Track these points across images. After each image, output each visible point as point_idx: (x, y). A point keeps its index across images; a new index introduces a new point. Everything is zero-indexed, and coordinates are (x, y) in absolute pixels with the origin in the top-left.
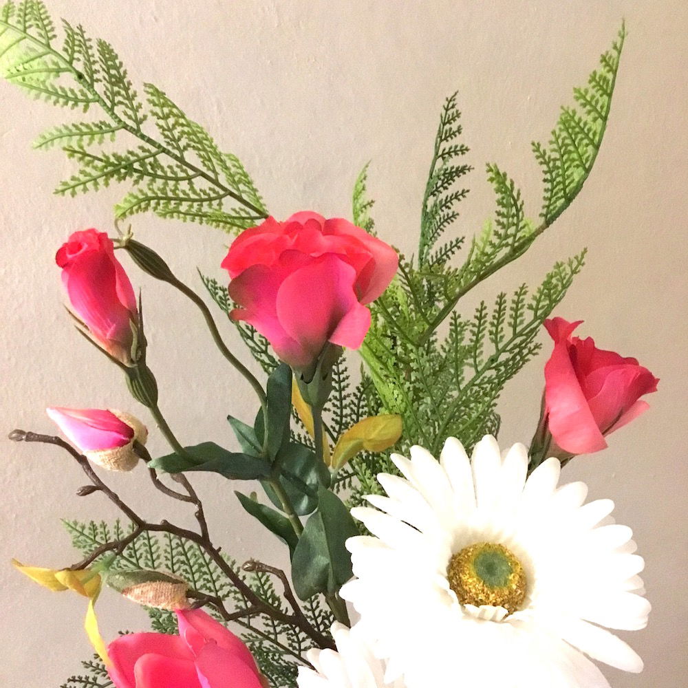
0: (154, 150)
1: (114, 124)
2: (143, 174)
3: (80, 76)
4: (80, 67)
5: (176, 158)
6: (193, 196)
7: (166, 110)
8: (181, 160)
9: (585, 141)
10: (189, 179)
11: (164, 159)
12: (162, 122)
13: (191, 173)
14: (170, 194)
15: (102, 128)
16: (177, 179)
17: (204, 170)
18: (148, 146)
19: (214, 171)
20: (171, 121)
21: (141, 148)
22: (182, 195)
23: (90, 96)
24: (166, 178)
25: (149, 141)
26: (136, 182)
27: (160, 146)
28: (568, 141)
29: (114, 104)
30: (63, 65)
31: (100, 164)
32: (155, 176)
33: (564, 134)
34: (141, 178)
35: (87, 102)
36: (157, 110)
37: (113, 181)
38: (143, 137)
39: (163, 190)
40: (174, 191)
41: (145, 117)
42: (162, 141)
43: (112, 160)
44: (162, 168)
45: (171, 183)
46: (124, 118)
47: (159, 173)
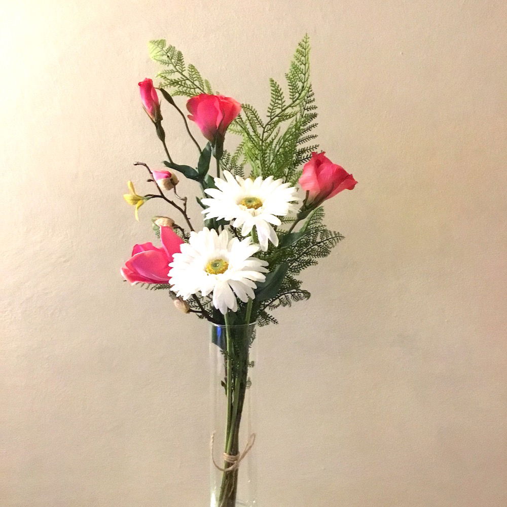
0: (185, 79)
1: (175, 70)
2: (181, 85)
3: (168, 56)
4: (169, 54)
5: (191, 82)
6: (195, 94)
7: (193, 70)
8: (193, 83)
9: (300, 72)
10: (194, 88)
11: (188, 82)
12: (190, 73)
13: (195, 87)
14: (188, 92)
15: (172, 72)
16: (191, 88)
17: (200, 87)
18: (183, 77)
19: (203, 88)
20: (193, 73)
21: (181, 78)
22: (191, 93)
23: (170, 62)
24: (188, 87)
25: (184, 76)
26: (179, 87)
27: (187, 78)
28: (295, 72)
29: (176, 65)
30: (165, 53)
31: (169, 81)
32: (184, 87)
33: (293, 70)
34: (180, 87)
35: (169, 63)
36: (190, 70)
37: (172, 87)
38: (182, 74)
39: (186, 90)
40: (189, 91)
41: (185, 70)
42: (188, 77)
43: (173, 81)
44: (187, 85)
45: (189, 89)
46: (178, 69)
47: (186, 86)
